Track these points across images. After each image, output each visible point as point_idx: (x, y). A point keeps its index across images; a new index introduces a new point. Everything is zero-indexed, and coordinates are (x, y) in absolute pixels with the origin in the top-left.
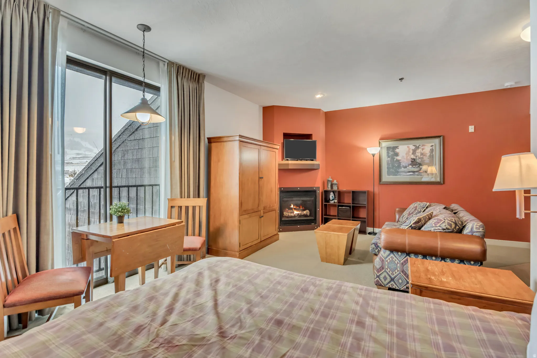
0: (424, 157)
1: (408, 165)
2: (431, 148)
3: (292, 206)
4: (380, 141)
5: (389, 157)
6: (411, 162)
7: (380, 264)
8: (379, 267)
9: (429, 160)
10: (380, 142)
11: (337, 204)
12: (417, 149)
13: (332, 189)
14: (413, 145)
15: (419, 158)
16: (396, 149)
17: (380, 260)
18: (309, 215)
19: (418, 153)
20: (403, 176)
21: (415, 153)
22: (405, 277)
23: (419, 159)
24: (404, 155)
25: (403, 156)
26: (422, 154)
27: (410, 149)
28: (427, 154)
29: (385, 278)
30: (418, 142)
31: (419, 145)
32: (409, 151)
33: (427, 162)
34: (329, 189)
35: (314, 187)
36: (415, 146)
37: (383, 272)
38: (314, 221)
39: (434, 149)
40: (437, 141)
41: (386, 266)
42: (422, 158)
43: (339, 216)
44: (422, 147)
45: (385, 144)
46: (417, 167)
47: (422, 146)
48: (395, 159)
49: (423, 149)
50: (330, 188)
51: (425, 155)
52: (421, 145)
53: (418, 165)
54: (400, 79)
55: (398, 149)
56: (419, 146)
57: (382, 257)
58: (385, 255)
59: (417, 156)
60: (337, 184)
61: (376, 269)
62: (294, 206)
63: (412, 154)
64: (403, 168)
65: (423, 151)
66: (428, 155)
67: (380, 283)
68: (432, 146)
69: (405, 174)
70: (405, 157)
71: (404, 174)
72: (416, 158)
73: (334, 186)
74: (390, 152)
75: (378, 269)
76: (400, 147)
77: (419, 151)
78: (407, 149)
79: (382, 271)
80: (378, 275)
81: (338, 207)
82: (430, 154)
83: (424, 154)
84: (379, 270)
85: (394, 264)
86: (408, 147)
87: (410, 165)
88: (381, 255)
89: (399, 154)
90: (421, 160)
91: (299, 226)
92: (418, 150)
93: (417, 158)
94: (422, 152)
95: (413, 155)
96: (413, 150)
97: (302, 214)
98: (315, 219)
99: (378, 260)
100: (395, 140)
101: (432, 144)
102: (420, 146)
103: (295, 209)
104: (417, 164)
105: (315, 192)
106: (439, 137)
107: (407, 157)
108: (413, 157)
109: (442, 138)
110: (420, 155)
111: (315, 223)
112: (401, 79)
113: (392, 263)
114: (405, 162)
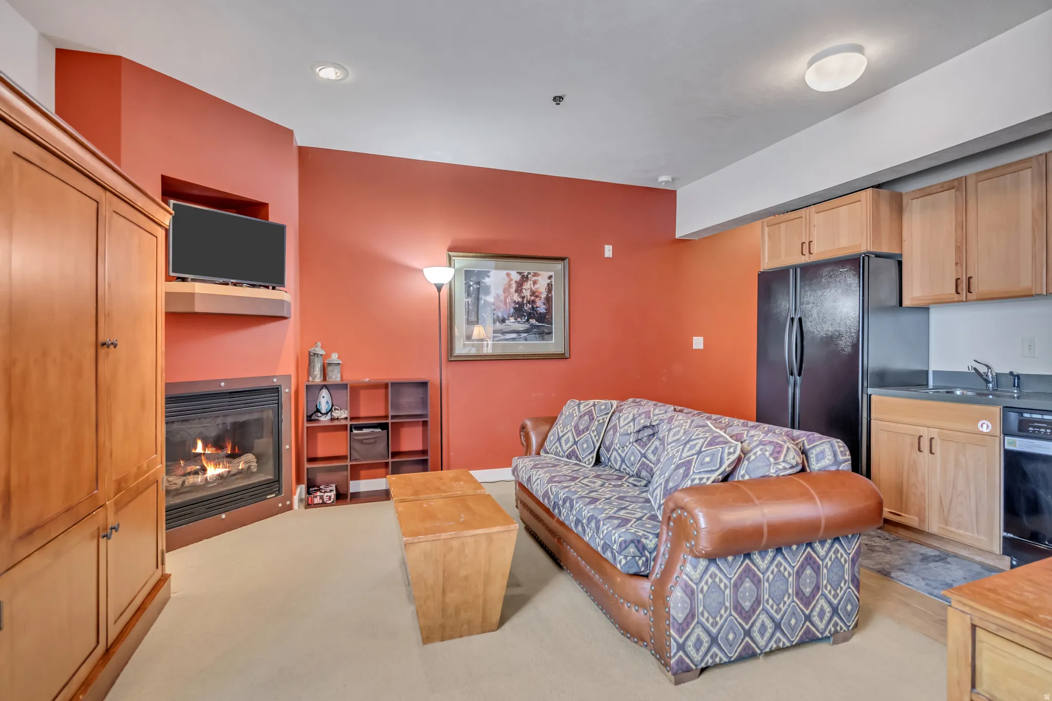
0: (537, 300)
1: (508, 317)
2: (549, 281)
3: (199, 449)
4: (451, 254)
5: (469, 295)
6: (514, 309)
7: (686, 605)
8: (684, 617)
9: (545, 306)
10: (450, 257)
11: (349, 423)
12: (525, 281)
13: (325, 378)
14: (517, 273)
15: (529, 302)
16: (484, 279)
17: (685, 592)
18: (256, 470)
19: (525, 290)
20: (497, 341)
21: (521, 291)
22: (741, 621)
23: (528, 305)
24: (501, 292)
25: (498, 295)
26: (533, 293)
27: (511, 280)
28: (541, 293)
29: (698, 644)
30: (528, 267)
31: (529, 273)
32: (510, 286)
33: (542, 311)
34: (318, 379)
35: (274, 377)
36: (520, 273)
37: (693, 629)
38: (275, 484)
39: (553, 283)
40: (559, 266)
41: (699, 606)
42: (534, 302)
43: (352, 458)
44: (534, 278)
45: (461, 262)
46: (523, 320)
47: (533, 276)
48: (483, 301)
49: (535, 283)
50: (318, 376)
51: (537, 297)
52: (532, 274)
53: (526, 318)
54: (555, 99)
55: (489, 277)
56: (527, 276)
57: (690, 582)
58: (696, 575)
59: (523, 298)
60: (339, 364)
61: (676, 626)
62: (205, 446)
63: (516, 291)
64: (497, 323)
65: (536, 286)
66: (544, 296)
67: (687, 664)
68: (550, 277)
69: (503, 337)
70: (502, 298)
71: (500, 337)
72: (523, 301)
73: (332, 371)
74: (472, 284)
75: (680, 624)
76: (493, 273)
77: (528, 285)
78: (506, 280)
79: (692, 626)
80: (681, 641)
81: (351, 431)
82: (546, 293)
83: (536, 293)
84: (684, 625)
85: (717, 594)
86: (508, 275)
87: (512, 316)
88: (687, 579)
89: (491, 289)
90: (531, 306)
91: (223, 516)
92: (526, 283)
93: (525, 302)
94: (533, 289)
95: (517, 294)
96: (516, 282)
97: (234, 471)
98: (278, 480)
99: (679, 594)
100: (483, 255)
101: (552, 273)
102: (529, 276)
103: (209, 458)
104: (525, 314)
105: (276, 390)
106: (563, 259)
107: (506, 298)
108: (516, 298)
109: (566, 261)
110: (530, 296)
111: (279, 491)
112: (558, 99)
113: (712, 592)
114: (501, 310)
